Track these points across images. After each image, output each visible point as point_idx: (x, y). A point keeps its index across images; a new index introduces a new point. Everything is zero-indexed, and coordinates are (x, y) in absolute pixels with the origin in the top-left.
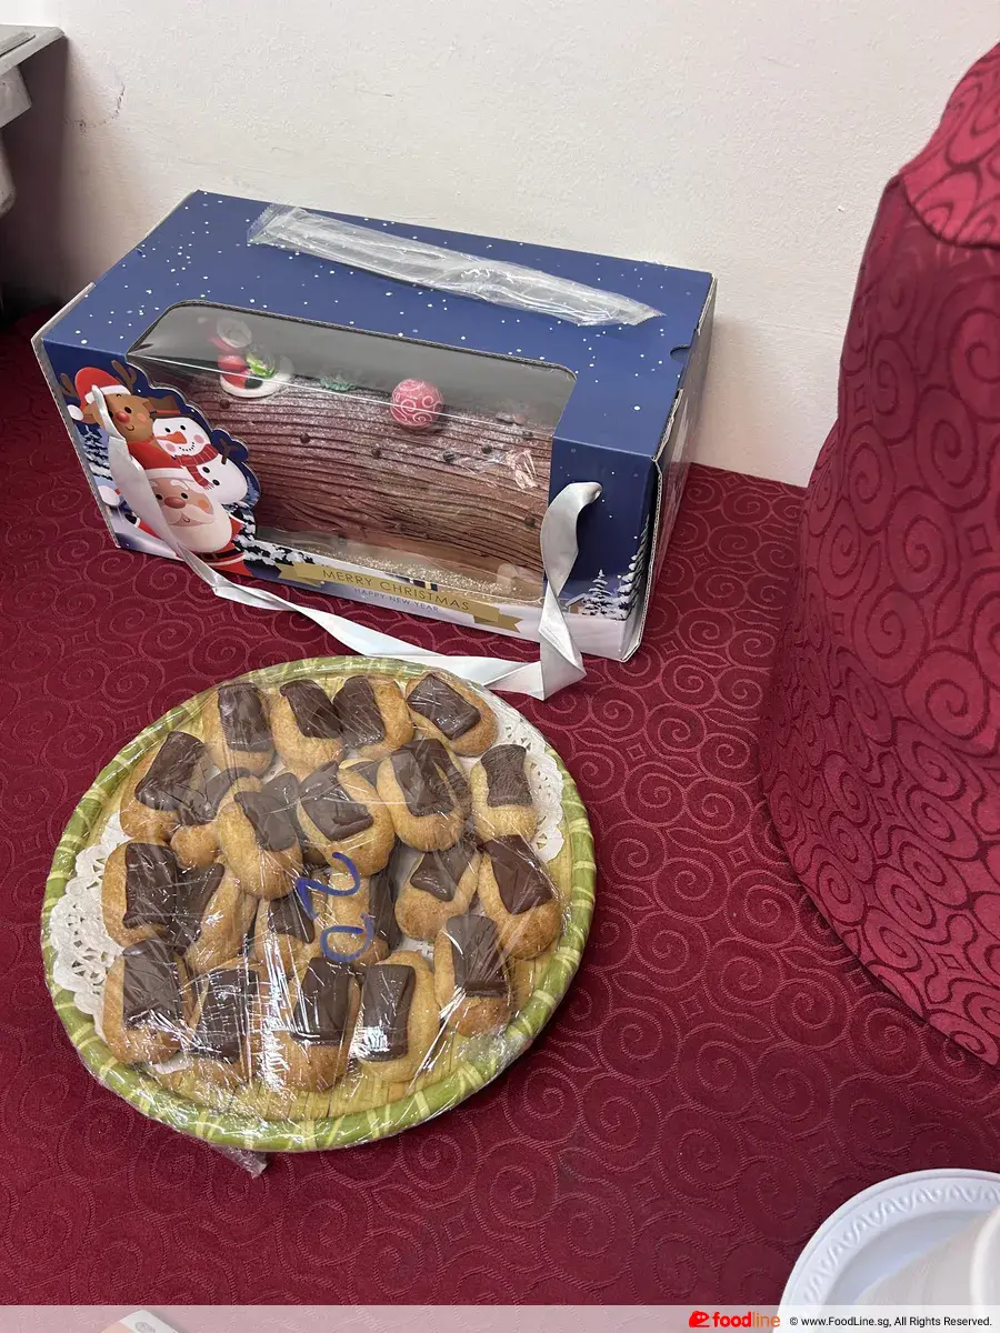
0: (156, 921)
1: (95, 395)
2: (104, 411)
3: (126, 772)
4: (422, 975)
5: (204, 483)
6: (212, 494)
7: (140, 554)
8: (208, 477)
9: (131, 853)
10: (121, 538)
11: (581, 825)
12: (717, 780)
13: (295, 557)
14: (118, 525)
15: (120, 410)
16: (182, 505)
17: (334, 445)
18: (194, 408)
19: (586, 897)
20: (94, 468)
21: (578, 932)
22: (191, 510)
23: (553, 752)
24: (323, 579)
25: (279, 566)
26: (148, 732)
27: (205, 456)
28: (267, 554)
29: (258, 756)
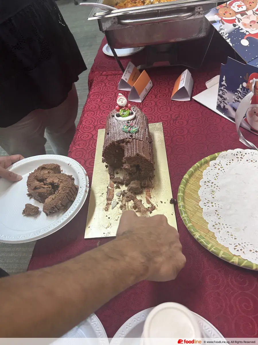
1: (254, 80)
15: (257, 86)
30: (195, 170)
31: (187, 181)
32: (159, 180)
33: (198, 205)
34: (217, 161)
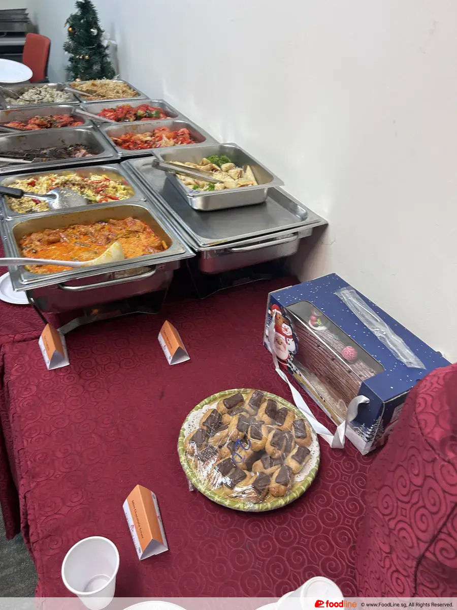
0: (208, 427)
1: (275, 311)
2: (274, 315)
3: (226, 395)
4: (248, 478)
5: (287, 343)
6: (287, 346)
7: (267, 349)
8: (288, 342)
9: (214, 411)
10: (265, 343)
11: (310, 479)
12: (361, 501)
13: (298, 372)
14: (266, 340)
15: (278, 316)
16: (280, 345)
17: (324, 351)
18: (292, 326)
19: (297, 494)
20: (267, 325)
21: (288, 499)
22: (281, 347)
23: (319, 459)
24: (302, 382)
25: (294, 372)
26: (236, 390)
27: (289, 337)
28: (292, 367)
29: (253, 411)
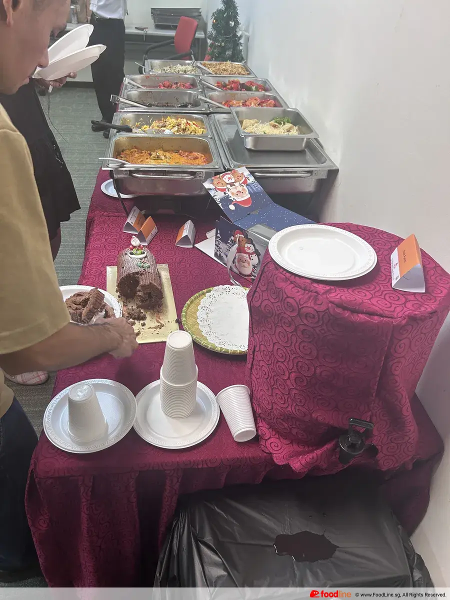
1: (238, 235)
2: (238, 239)
6: (251, 262)
8: (252, 258)
15: (241, 239)
22: (245, 264)
27: (252, 253)
30: (195, 299)
31: (189, 306)
32: (166, 307)
33: (196, 321)
34: (211, 293)
